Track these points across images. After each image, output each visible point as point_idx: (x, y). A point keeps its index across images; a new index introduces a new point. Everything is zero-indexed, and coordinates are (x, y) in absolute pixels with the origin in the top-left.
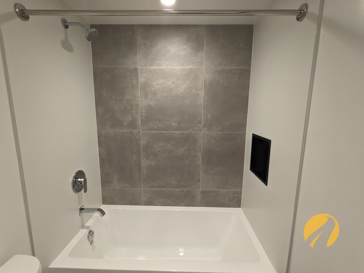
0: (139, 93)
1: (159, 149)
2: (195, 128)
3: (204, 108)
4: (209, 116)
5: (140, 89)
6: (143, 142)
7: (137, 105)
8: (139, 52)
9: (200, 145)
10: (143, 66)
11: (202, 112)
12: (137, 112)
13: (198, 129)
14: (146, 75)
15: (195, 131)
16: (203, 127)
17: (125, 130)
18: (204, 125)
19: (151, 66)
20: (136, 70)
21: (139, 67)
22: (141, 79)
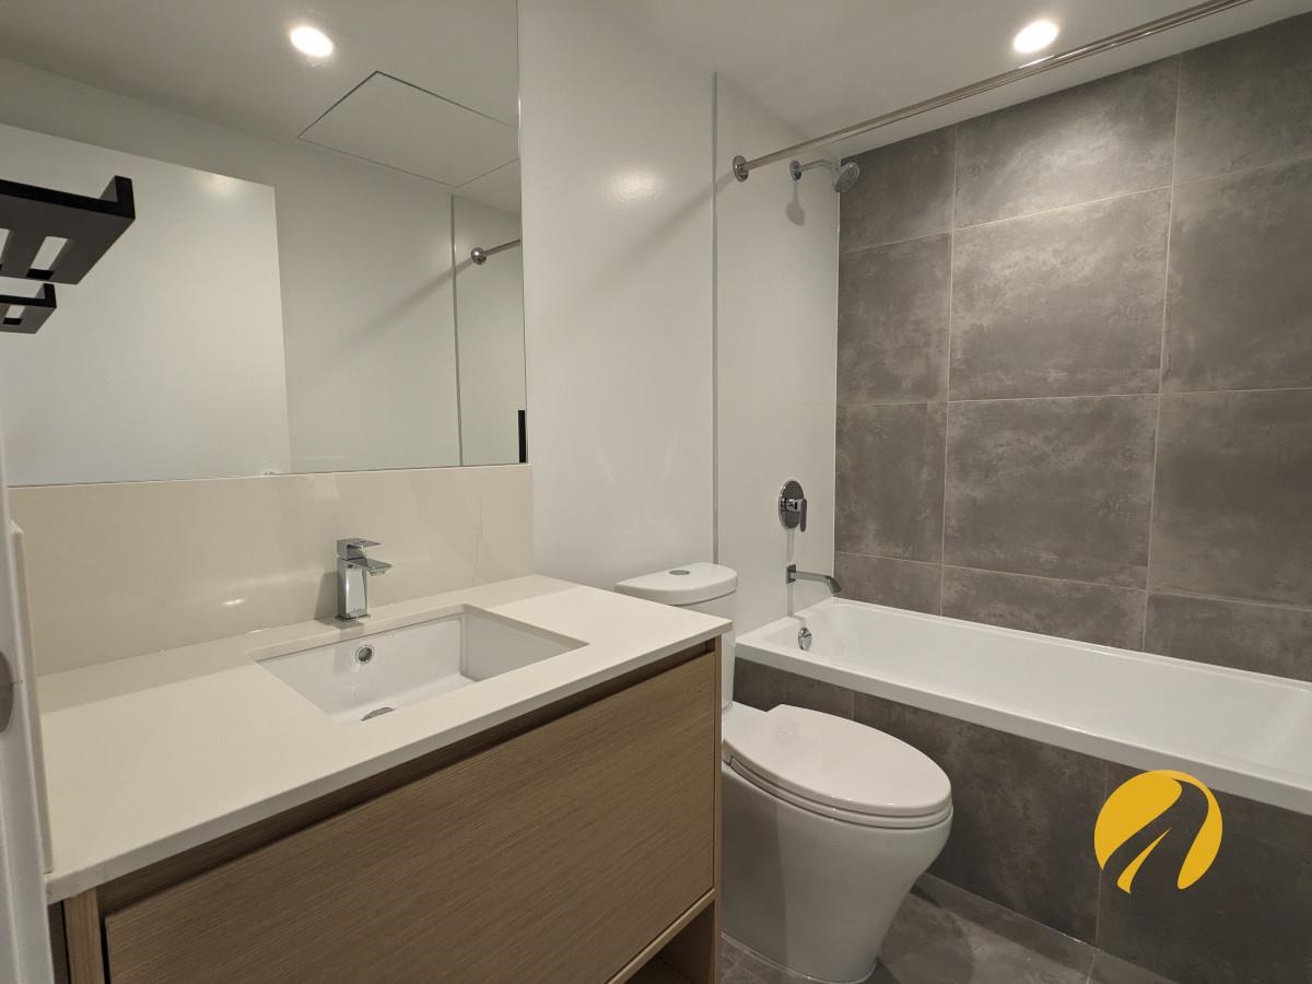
0: (949, 298)
1: (1000, 450)
2: (1135, 383)
3: (1168, 314)
4: (1191, 338)
5: (955, 286)
6: (952, 433)
7: (940, 332)
8: (958, 190)
9: (1153, 438)
10: (966, 225)
11: (1164, 329)
12: (940, 351)
13: (1142, 385)
14: (971, 249)
15: (1132, 391)
16: (1165, 377)
17: (906, 402)
18: (1169, 370)
19: (989, 220)
20: (946, 239)
21: (953, 231)
22: (958, 261)
